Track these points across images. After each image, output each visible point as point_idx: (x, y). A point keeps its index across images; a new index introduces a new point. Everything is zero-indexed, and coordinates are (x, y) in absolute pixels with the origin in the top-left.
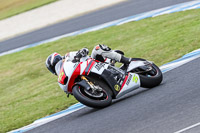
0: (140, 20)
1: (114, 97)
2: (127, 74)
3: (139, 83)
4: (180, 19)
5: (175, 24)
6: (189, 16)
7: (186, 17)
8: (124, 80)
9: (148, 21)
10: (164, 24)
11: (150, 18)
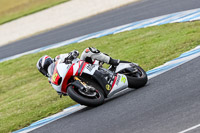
0: (100, 37)
1: (106, 96)
2: (116, 75)
3: (127, 83)
4: (141, 36)
5: (136, 40)
6: (150, 33)
7: (147, 34)
8: (114, 80)
9: (109, 38)
10: (125, 41)
11: (111, 35)
